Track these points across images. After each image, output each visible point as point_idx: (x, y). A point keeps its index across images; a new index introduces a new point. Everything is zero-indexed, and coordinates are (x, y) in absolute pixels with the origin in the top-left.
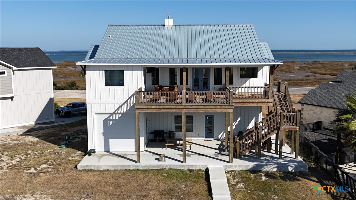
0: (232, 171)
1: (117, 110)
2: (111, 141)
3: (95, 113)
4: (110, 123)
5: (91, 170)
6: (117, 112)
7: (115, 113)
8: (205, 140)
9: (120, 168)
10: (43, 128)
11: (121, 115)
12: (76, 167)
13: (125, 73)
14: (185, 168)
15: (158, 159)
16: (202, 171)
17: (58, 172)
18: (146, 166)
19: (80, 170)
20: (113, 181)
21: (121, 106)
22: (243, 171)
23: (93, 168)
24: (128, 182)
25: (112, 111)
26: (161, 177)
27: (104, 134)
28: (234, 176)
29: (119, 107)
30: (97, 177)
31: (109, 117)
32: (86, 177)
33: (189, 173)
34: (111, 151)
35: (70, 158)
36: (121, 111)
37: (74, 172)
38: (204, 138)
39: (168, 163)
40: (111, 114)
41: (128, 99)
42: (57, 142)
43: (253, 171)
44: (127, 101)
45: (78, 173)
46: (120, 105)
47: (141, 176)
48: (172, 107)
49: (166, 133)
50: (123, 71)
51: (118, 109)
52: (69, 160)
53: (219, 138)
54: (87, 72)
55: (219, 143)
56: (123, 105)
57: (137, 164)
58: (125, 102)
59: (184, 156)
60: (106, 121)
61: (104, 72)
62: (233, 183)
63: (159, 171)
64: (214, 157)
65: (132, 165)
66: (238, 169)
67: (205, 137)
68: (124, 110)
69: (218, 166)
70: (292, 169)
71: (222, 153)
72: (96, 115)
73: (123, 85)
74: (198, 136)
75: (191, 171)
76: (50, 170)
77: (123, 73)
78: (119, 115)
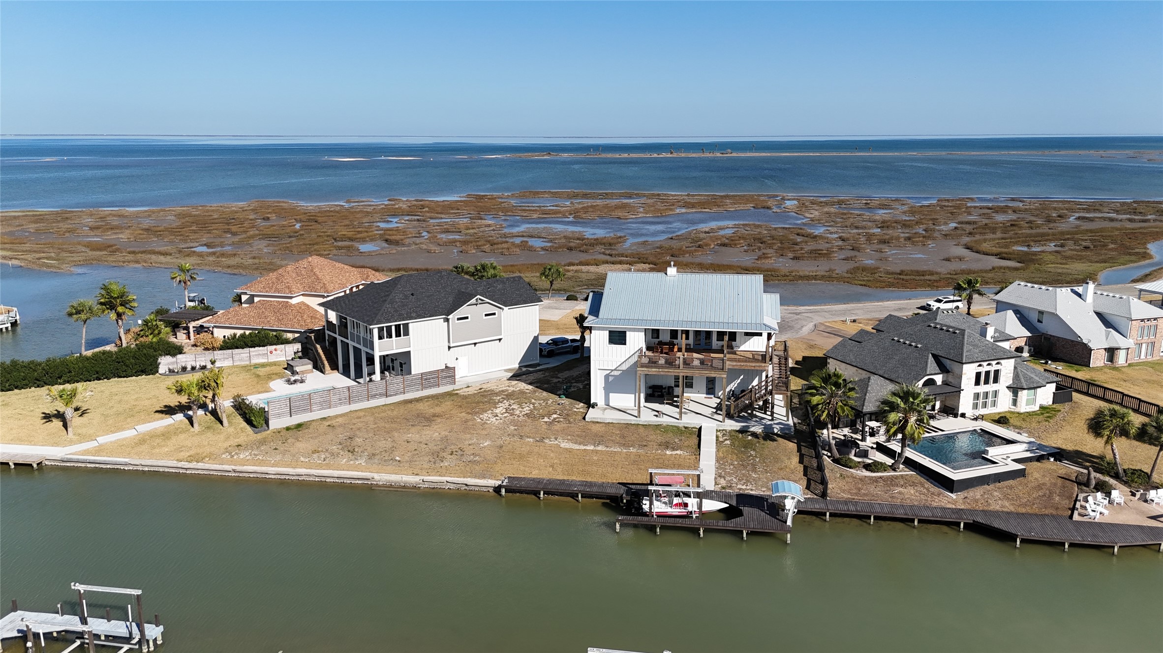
0: (723, 430)
1: (618, 367)
2: (611, 394)
3: (599, 369)
4: (611, 379)
5: (598, 422)
6: (617, 369)
7: (615, 370)
8: (705, 398)
9: (622, 422)
10: (531, 372)
12: (584, 418)
13: (628, 333)
14: (681, 425)
15: (656, 416)
16: (696, 428)
17: (570, 423)
18: (646, 421)
19: (588, 422)
20: (618, 432)
22: (734, 430)
23: (599, 421)
24: (631, 434)
25: (613, 369)
26: (659, 432)
27: (604, 388)
28: (724, 434)
29: (621, 365)
30: (604, 428)
31: (610, 373)
32: (595, 428)
33: (684, 429)
34: (610, 405)
35: (575, 410)
36: (622, 368)
37: (583, 423)
38: (705, 395)
39: (665, 420)
40: (612, 370)
41: (629, 358)
42: (553, 390)
43: (743, 431)
45: (587, 424)
46: (622, 362)
47: (641, 430)
48: (670, 370)
49: (665, 388)
50: (626, 331)
52: (575, 412)
53: (719, 396)
54: (592, 331)
55: (718, 401)
56: (624, 362)
57: (638, 419)
58: (626, 360)
59: (681, 413)
60: (607, 377)
61: (608, 332)
62: (721, 439)
63: (658, 427)
64: (710, 416)
65: (633, 420)
66: (729, 428)
68: (624, 367)
69: (711, 425)
70: (777, 431)
71: (719, 412)
72: (598, 371)
73: (625, 344)
74: (699, 392)
75: (686, 428)
76: (562, 420)
77: (626, 334)
78: (620, 372)
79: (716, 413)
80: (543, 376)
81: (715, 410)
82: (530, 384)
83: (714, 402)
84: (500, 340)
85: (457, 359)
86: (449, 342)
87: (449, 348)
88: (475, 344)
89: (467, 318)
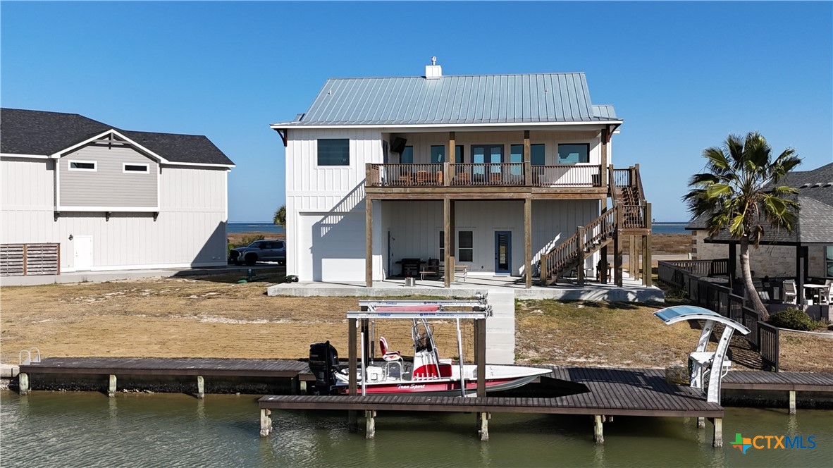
0: (528, 301)
1: (335, 207)
2: (324, 261)
3: (300, 213)
4: (324, 231)
5: (287, 295)
6: (335, 211)
7: (332, 213)
8: (495, 276)
11: (342, 217)
12: (265, 292)
13: (351, 142)
15: (403, 285)
18: (382, 291)
20: (325, 304)
21: (343, 201)
22: (549, 300)
23: (293, 294)
25: (328, 211)
27: (313, 250)
28: (529, 304)
29: (340, 203)
30: (298, 301)
31: (322, 220)
34: (324, 279)
36: (342, 209)
37: (264, 297)
38: (494, 274)
40: (326, 214)
41: (356, 189)
43: (564, 300)
44: (353, 191)
45: (269, 297)
46: (342, 198)
49: (424, 262)
50: (348, 140)
51: (338, 205)
53: (520, 273)
54: (288, 142)
55: (518, 277)
56: (346, 198)
57: (367, 288)
58: (351, 193)
59: (448, 284)
60: (317, 228)
61: (316, 141)
62: (525, 309)
64: (504, 286)
66: (539, 298)
67: (496, 272)
68: (348, 207)
70: (634, 297)
71: (518, 283)
72: (301, 218)
73: (348, 164)
74: (483, 269)
77: (349, 144)
78: (340, 218)
79: (514, 284)
81: (512, 282)
83: (509, 278)
84: (155, 215)
85: (71, 237)
86: (55, 204)
87: (57, 215)
88: (107, 215)
89: (91, 166)
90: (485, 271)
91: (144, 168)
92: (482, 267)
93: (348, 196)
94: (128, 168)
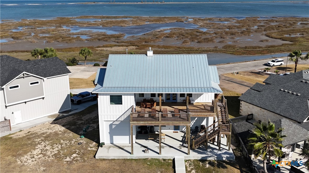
0: (189, 160)
1: (118, 119)
2: (114, 137)
3: (104, 121)
4: (114, 127)
5: (104, 159)
8: (174, 132)
9: (121, 158)
12: (95, 157)
13: (123, 96)
14: (161, 158)
15: (144, 151)
16: (171, 160)
17: (85, 161)
18: (137, 157)
19: (97, 159)
20: (118, 168)
21: (120, 117)
22: (196, 160)
24: (127, 169)
25: (115, 120)
26: (146, 165)
27: (110, 133)
28: (190, 164)
29: (119, 117)
30: (108, 165)
31: (113, 123)
32: (103, 165)
33: (163, 161)
34: (114, 143)
35: (89, 149)
36: (120, 119)
37: (93, 161)
39: (150, 155)
41: (125, 113)
43: (202, 160)
45: (97, 161)
47: (134, 164)
48: (153, 122)
49: (148, 128)
53: (183, 131)
54: (99, 96)
57: (132, 155)
58: (123, 114)
59: (160, 148)
60: (111, 126)
61: (109, 96)
62: (189, 169)
63: (145, 160)
64: (179, 148)
65: (128, 156)
66: (192, 159)
67: (174, 130)
68: (122, 119)
69: (181, 157)
70: (225, 159)
71: (184, 145)
73: (121, 104)
75: (164, 160)
76: (79, 158)
78: (119, 122)
79: (182, 145)
80: (72, 119)
81: (181, 143)
82: (63, 126)
83: (179, 135)
84: (43, 98)
85: (13, 113)
86: (5, 103)
87: (6, 107)
88: (25, 102)
89: (18, 86)
90: (170, 130)
91: (38, 83)
92: (169, 128)
93: (122, 115)
94: (31, 84)
